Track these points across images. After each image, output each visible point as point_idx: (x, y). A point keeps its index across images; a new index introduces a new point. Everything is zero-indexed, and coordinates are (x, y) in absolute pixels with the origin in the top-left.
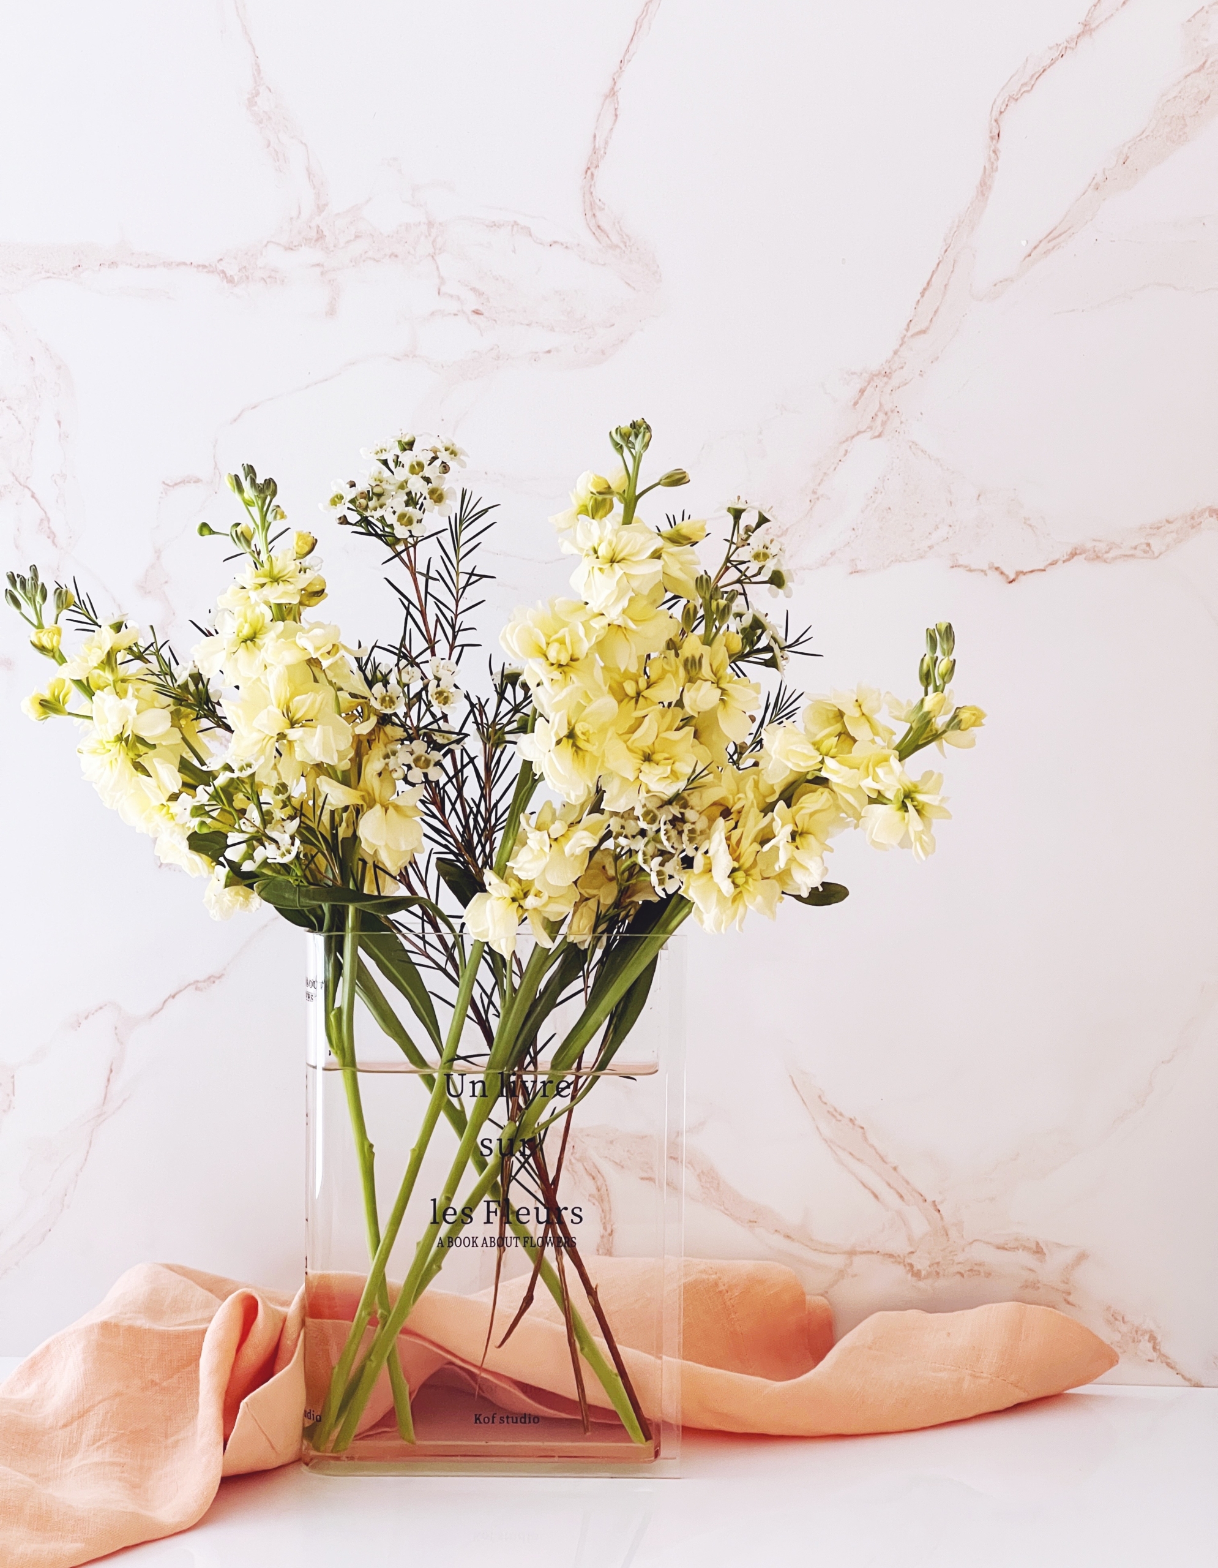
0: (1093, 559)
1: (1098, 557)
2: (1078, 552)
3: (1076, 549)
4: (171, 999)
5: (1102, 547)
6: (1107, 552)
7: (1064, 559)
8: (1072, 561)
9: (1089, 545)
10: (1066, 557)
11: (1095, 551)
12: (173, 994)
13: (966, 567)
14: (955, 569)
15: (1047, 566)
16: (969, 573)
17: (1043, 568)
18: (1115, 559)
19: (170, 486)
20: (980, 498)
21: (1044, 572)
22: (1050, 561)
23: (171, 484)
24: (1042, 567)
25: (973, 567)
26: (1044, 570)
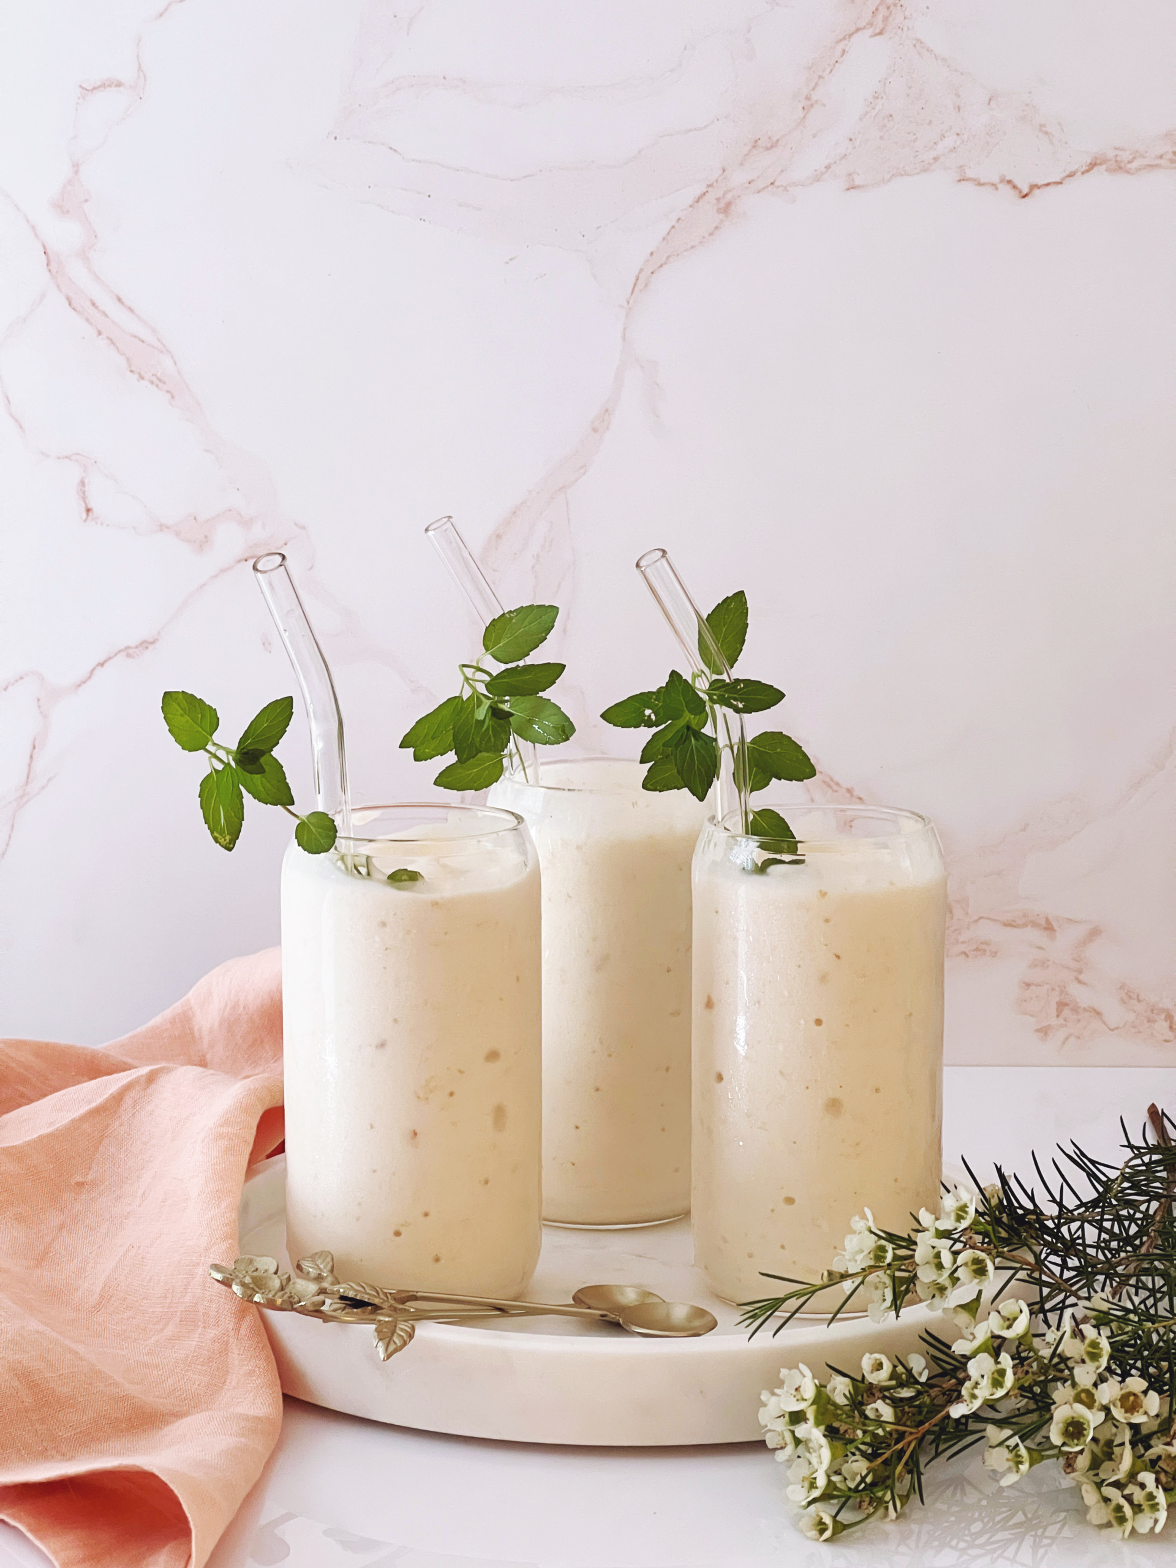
0: (1114, 170)
1: (1120, 168)
2: (1098, 162)
3: (1096, 158)
4: (99, 668)
5: (1125, 156)
6: (1129, 162)
7: (1083, 170)
8: (1092, 171)
9: (1111, 154)
10: (1085, 168)
11: (1116, 161)
12: (101, 662)
13: (974, 180)
14: (962, 182)
15: (1064, 179)
16: (979, 188)
17: (1060, 181)
18: (1138, 170)
19: (87, 91)
20: (993, 103)
21: (1060, 186)
22: (1067, 173)
23: (88, 88)
24: (1058, 180)
25: (982, 181)
26: (1061, 183)
